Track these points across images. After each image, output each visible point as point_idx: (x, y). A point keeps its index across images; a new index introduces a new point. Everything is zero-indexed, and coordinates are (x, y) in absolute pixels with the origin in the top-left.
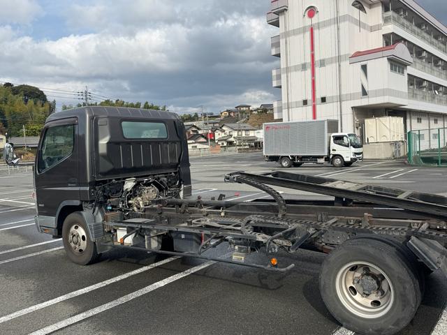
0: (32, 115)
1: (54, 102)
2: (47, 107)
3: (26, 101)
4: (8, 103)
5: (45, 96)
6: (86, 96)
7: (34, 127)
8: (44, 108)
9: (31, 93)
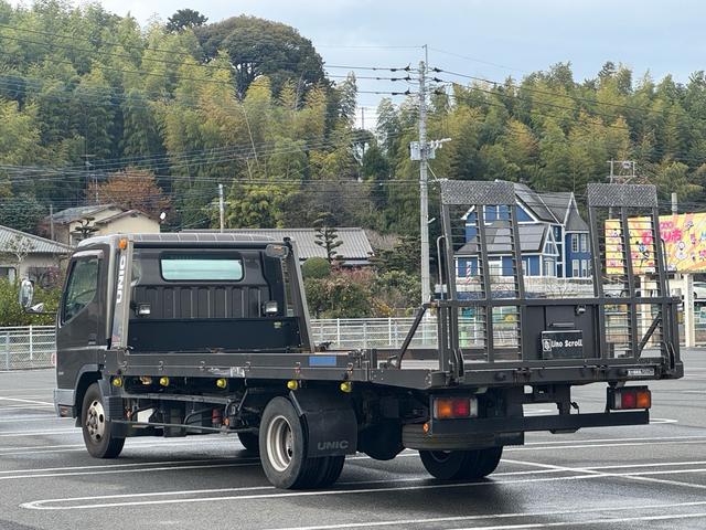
0: (259, 140)
1: (351, 83)
2: (317, 108)
3: (243, 83)
4: (179, 92)
5: (318, 61)
6: (422, 81)
7: (265, 191)
8: (306, 111)
9: (266, 50)
